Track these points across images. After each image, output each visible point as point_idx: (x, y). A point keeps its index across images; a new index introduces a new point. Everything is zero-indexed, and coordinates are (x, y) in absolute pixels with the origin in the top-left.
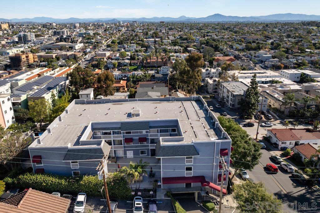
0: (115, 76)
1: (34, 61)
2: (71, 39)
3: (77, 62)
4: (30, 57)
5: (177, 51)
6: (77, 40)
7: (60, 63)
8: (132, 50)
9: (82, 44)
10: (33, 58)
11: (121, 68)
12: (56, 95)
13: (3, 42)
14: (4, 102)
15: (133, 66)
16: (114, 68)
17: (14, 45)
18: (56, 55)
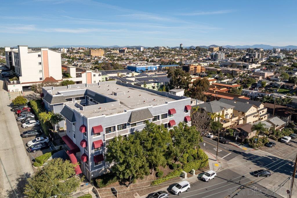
1: (201, 72)
3: (234, 77)
4: (197, 68)
6: (258, 61)
7: (217, 76)
10: (201, 69)
11: (269, 88)
12: (156, 88)
13: (201, 59)
14: (94, 75)
15: (286, 89)
16: (262, 87)
17: (204, 61)
18: (221, 69)
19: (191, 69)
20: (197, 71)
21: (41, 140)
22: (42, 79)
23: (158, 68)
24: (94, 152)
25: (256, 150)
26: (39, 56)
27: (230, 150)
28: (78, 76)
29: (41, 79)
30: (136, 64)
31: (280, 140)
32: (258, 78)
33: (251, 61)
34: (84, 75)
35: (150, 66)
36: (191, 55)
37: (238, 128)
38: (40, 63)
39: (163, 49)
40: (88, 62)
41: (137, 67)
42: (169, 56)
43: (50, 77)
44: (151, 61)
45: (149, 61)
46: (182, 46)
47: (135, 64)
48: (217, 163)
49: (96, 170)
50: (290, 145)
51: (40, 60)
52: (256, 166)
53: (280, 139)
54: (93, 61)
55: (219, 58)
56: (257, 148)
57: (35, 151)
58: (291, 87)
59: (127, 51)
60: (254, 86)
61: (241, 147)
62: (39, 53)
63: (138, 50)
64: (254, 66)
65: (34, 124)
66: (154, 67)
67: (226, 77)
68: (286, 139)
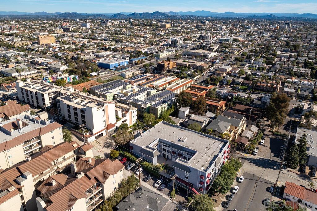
0: (223, 93)
1: (173, 67)
2: (209, 46)
3: (202, 73)
4: (170, 65)
5: (303, 74)
6: (214, 48)
7: (189, 72)
8: (256, 66)
9: (216, 53)
10: (173, 65)
11: (233, 86)
13: (161, 44)
14: (133, 112)
15: (245, 86)
16: (227, 84)
18: (189, 64)
19: (165, 66)
20: (170, 68)
24: (206, 185)
26: (103, 110)
27: (240, 158)
29: (104, 127)
31: (259, 144)
32: (223, 74)
33: (208, 48)
34: (127, 114)
35: (122, 61)
37: (239, 142)
39: (111, 24)
41: (110, 64)
42: (127, 39)
43: (109, 124)
45: (112, 49)
47: (103, 59)
50: (265, 146)
51: (103, 113)
52: (256, 166)
53: (259, 142)
55: (179, 44)
58: (249, 84)
59: (72, 29)
60: (222, 83)
61: (243, 154)
64: (213, 54)
66: (125, 62)
67: (197, 74)
68: (262, 143)
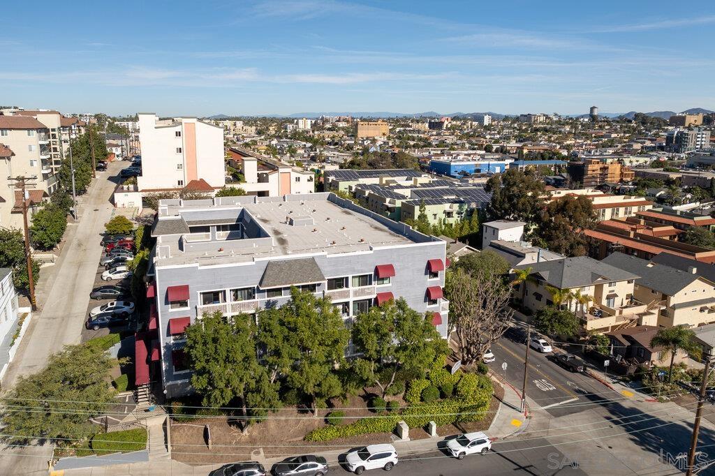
1: (621, 181)
4: (610, 171)
10: (622, 174)
12: (455, 215)
13: (637, 146)
14: (298, 179)
17: (644, 152)
18: (680, 175)
19: (589, 172)
20: (609, 179)
21: (115, 308)
22: (182, 184)
23: (507, 167)
24: (172, 341)
25: (661, 401)
26: (178, 134)
27: (579, 392)
28: (262, 179)
29: (180, 183)
30: (454, 155)
34: (273, 177)
35: (486, 162)
36: (613, 136)
37: (624, 336)
38: (180, 150)
39: (542, 119)
40: (348, 150)
41: (452, 164)
42: (550, 137)
43: (199, 180)
44: (497, 151)
45: (494, 150)
46: (596, 113)
47: (450, 158)
48: (520, 419)
49: (179, 382)
51: (179, 142)
52: (632, 444)
54: (358, 149)
55: (691, 145)
56: (664, 398)
57: (96, 328)
59: (449, 126)
61: (617, 387)
62: (178, 129)
63: (475, 123)
65: (123, 274)
66: (497, 165)
67: (689, 196)
